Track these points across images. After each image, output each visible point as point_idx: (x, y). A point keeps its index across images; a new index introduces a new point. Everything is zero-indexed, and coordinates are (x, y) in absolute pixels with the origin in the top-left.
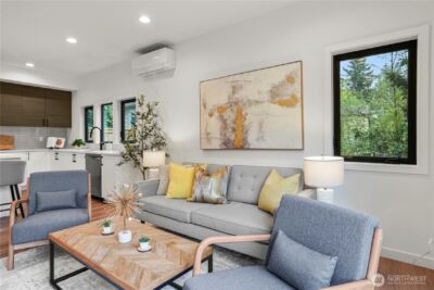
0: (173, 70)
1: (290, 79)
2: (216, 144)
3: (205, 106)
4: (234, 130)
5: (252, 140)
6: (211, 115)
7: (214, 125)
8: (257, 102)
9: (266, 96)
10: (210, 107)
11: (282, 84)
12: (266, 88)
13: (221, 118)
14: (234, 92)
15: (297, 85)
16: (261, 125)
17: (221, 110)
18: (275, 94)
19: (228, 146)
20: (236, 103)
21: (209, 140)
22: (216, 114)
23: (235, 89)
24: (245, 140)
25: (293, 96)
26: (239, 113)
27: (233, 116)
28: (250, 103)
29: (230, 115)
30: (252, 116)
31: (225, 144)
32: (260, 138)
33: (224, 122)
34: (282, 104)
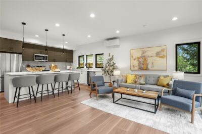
0: (119, 46)
1: (163, 50)
2: (137, 68)
3: (132, 57)
4: (143, 64)
5: (150, 67)
6: (135, 60)
7: (136, 63)
8: (152, 56)
9: (154, 55)
10: (134, 57)
11: (160, 52)
12: (155, 52)
13: (139, 61)
14: (143, 53)
15: (165, 52)
16: (153, 63)
17: (138, 58)
18: (158, 54)
19: (141, 69)
20: (144, 56)
21: (134, 67)
22: (137, 59)
24: (147, 67)
25: (164, 55)
26: (145, 59)
27: (143, 60)
28: (149, 57)
29: (141, 60)
30: (150, 61)
31: (140, 68)
32: (153, 67)
34: (160, 57)
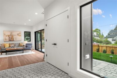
1: (20, 33)
2: (8, 40)
5: (15, 40)
7: (7, 38)
10: (6, 35)
16: (16, 38)
17: (9, 36)
18: (18, 34)
19: (10, 41)
21: (6, 40)
23: (11, 33)
24: (13, 39)
26: (12, 36)
27: (11, 37)
28: (14, 35)
30: (14, 37)
33: (9, 37)
34: (19, 36)
